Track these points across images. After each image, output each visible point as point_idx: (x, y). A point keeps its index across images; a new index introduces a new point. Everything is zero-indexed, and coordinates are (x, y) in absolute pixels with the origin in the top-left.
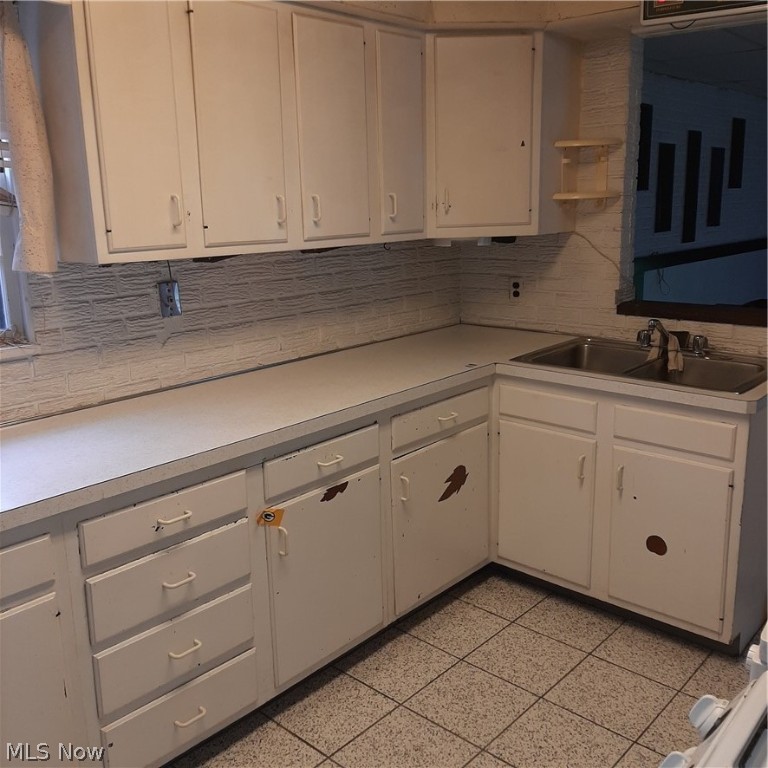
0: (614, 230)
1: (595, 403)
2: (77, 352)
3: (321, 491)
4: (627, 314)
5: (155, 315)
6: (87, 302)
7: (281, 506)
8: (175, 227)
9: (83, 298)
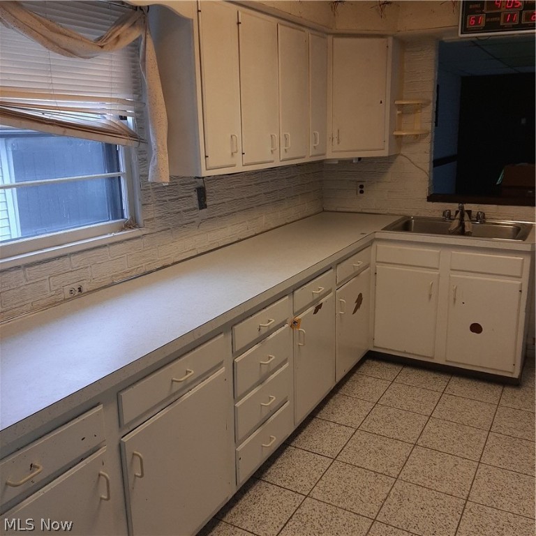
0: (425, 152)
1: (438, 251)
2: (163, 232)
3: (312, 309)
4: (433, 201)
5: (195, 209)
6: (166, 201)
7: (300, 317)
8: (232, 154)
9: (164, 198)
